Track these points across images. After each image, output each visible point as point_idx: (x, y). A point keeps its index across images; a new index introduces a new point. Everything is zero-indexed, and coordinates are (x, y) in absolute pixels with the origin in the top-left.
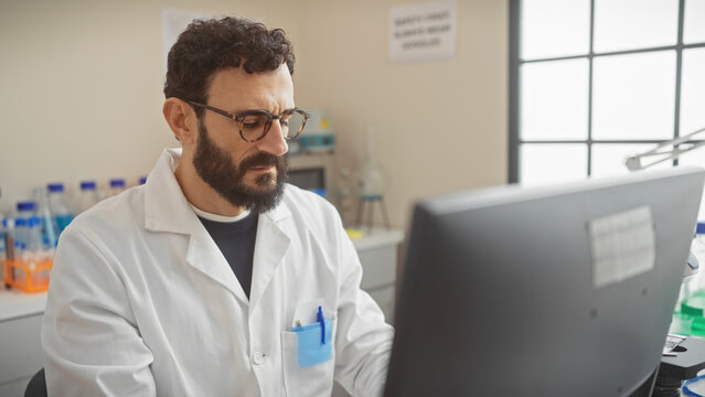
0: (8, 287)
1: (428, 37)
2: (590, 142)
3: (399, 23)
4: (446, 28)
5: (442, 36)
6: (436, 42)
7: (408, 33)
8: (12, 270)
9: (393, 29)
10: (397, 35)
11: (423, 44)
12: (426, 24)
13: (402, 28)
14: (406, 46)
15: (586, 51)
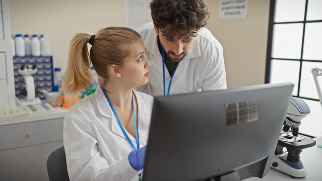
0: (61, 106)
1: (235, 10)
2: (301, 60)
3: (224, 3)
4: (243, 7)
5: (241, 10)
6: (239, 13)
7: (227, 8)
8: (63, 100)
9: (221, 6)
10: (223, 9)
11: (233, 13)
12: (235, 5)
13: (225, 6)
14: (226, 14)
15: (303, 20)
